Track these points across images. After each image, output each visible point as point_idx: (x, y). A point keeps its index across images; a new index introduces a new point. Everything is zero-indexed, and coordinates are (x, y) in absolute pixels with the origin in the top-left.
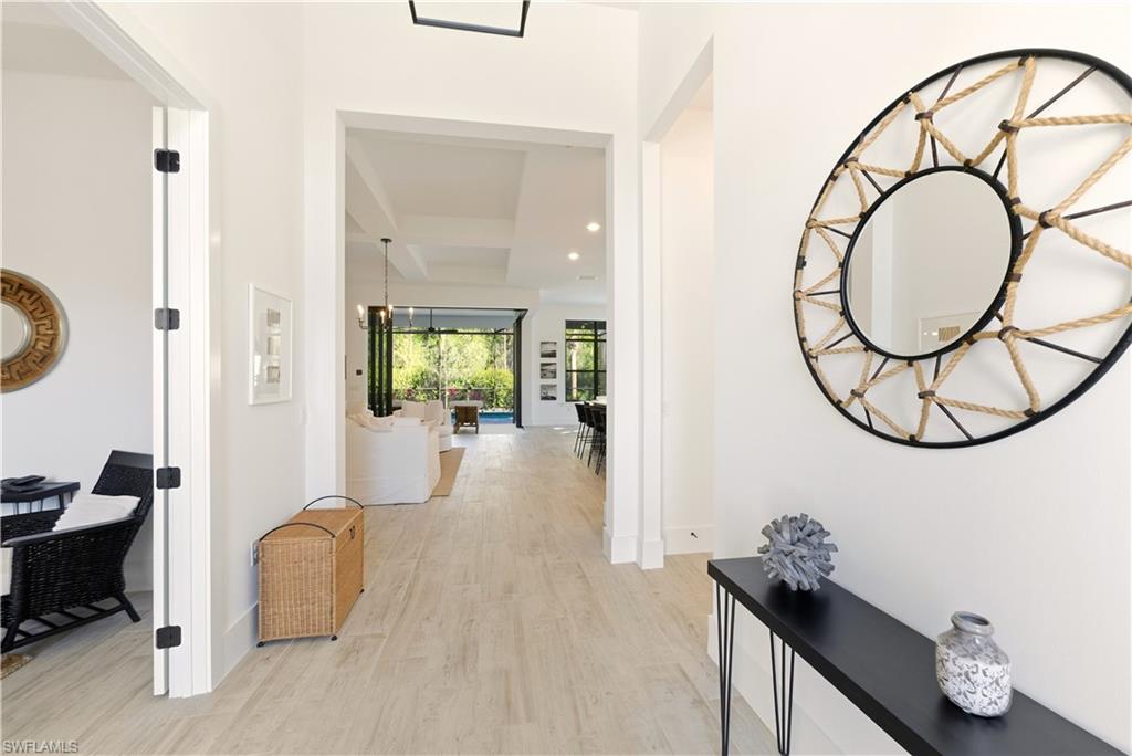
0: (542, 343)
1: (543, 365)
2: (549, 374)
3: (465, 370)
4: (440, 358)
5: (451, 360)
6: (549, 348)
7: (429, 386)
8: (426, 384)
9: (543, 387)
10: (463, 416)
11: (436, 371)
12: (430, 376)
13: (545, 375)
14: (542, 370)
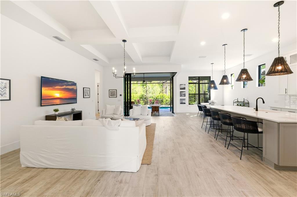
0: (180, 85)
1: (181, 92)
2: (183, 95)
3: (154, 94)
4: (147, 91)
5: (150, 91)
6: (183, 86)
7: (144, 99)
8: (143, 98)
9: (181, 99)
10: (154, 109)
11: (145, 94)
12: (144, 96)
13: (181, 95)
14: (180, 94)
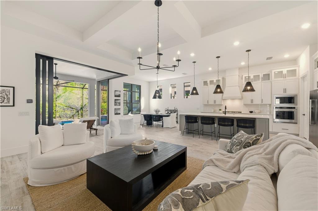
0: (115, 91)
1: (115, 100)
2: (118, 104)
6: (117, 93)
9: (116, 109)
13: (116, 104)
14: (115, 102)
